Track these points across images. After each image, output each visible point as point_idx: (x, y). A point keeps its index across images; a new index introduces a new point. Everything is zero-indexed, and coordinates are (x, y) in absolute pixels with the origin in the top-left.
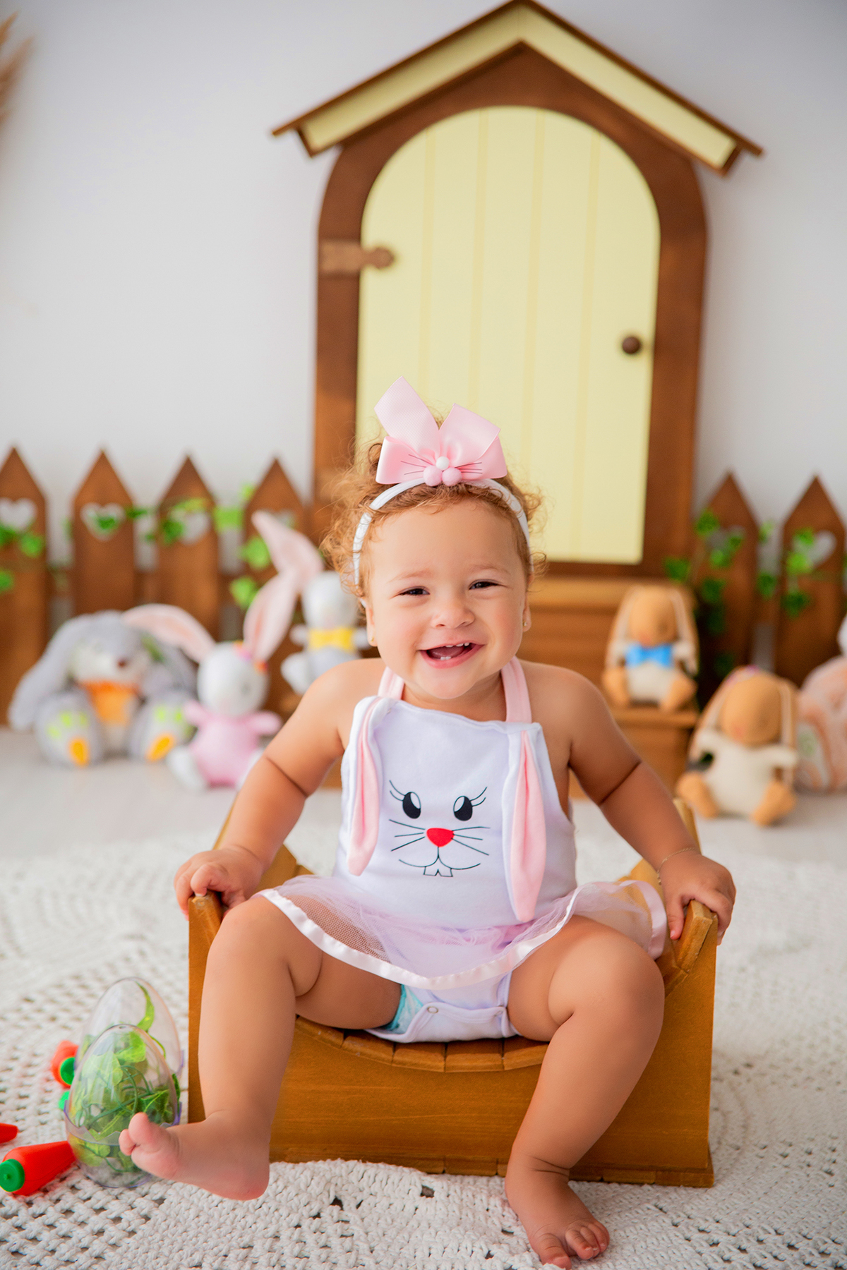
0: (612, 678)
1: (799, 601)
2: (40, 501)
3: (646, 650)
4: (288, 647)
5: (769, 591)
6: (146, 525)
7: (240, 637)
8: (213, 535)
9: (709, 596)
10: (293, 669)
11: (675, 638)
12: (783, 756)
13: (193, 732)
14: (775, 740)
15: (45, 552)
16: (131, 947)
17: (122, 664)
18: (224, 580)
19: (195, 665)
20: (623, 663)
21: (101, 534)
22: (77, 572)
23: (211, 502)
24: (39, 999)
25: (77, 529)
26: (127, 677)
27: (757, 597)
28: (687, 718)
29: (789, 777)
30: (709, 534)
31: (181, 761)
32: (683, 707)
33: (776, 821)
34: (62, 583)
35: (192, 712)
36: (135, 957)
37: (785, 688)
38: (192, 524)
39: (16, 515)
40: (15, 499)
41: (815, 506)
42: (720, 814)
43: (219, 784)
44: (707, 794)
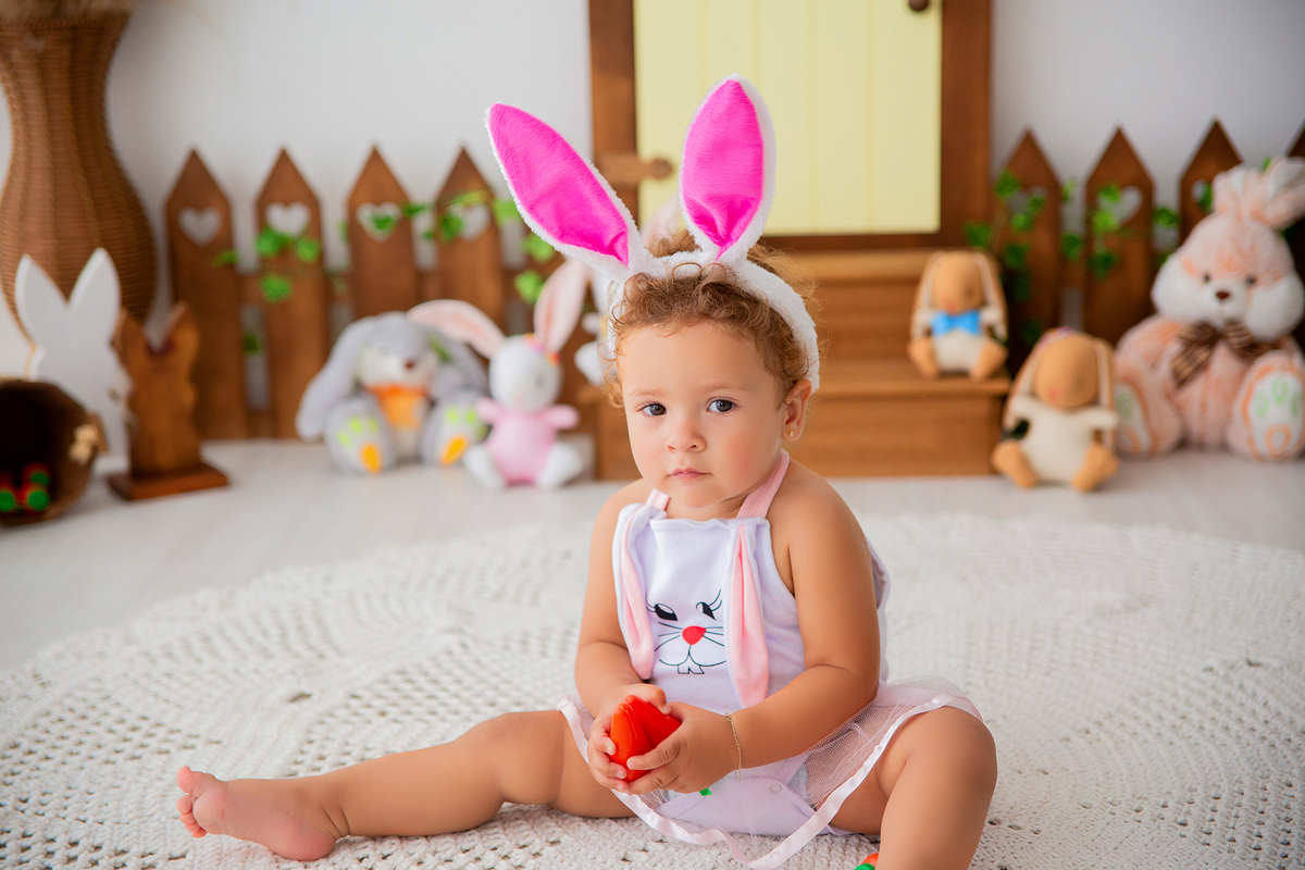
0: (918, 350)
1: (1107, 261)
2: (313, 204)
3: (952, 318)
5: (1075, 253)
6: (423, 223)
7: (529, 328)
8: (493, 228)
9: (1012, 262)
10: (589, 360)
11: (983, 304)
12: (1102, 418)
13: (488, 430)
14: (1094, 402)
15: (321, 257)
16: (452, 640)
17: (410, 365)
18: (508, 275)
19: (485, 362)
20: (929, 333)
21: (378, 234)
22: (355, 276)
23: (489, 195)
24: (367, 695)
25: (353, 231)
26: (415, 379)
27: (1062, 259)
28: (1000, 386)
29: (1108, 439)
30: (1011, 197)
31: (478, 460)
32: (994, 375)
33: (1098, 486)
34: (341, 288)
35: (485, 409)
36: (457, 650)
37: (1101, 347)
38: (470, 218)
39: (289, 220)
40: (287, 203)
41: (1119, 160)
42: (1039, 482)
43: (518, 482)
44: (1025, 462)
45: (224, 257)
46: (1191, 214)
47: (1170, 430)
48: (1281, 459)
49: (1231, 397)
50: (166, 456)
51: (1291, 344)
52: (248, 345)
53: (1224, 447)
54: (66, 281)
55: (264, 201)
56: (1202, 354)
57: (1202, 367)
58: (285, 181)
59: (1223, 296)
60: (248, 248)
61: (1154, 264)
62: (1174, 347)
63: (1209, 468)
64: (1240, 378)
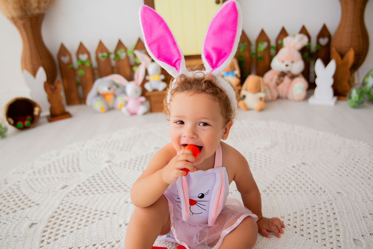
1: (260, 58)
2: (88, 53)
3: (228, 73)
4: (145, 81)
5: (254, 56)
6: (112, 56)
8: (127, 57)
9: (240, 59)
10: (147, 86)
11: (234, 69)
12: (262, 95)
14: (259, 91)
15: (91, 65)
17: (109, 89)
18: (131, 67)
21: (103, 59)
22: (99, 69)
23: (126, 49)
25: (97, 59)
26: (111, 91)
27: (251, 58)
29: (263, 99)
31: (124, 110)
33: (261, 110)
34: (96, 72)
35: (125, 98)
37: (260, 78)
38: (122, 55)
39: (84, 57)
40: (83, 53)
41: (263, 36)
42: (248, 109)
43: (133, 114)
44: (245, 105)
45: (71, 66)
46: (278, 47)
47: (275, 95)
48: (299, 101)
49: (288, 88)
50: (58, 111)
51: (301, 76)
52: (78, 85)
53: (287, 98)
54: (34, 73)
55: (78, 53)
56: (282, 78)
57: (282, 81)
58: (82, 49)
59: (287, 65)
60: (76, 64)
61: (271, 59)
62: (276, 77)
63: (283, 103)
64: (290, 84)
